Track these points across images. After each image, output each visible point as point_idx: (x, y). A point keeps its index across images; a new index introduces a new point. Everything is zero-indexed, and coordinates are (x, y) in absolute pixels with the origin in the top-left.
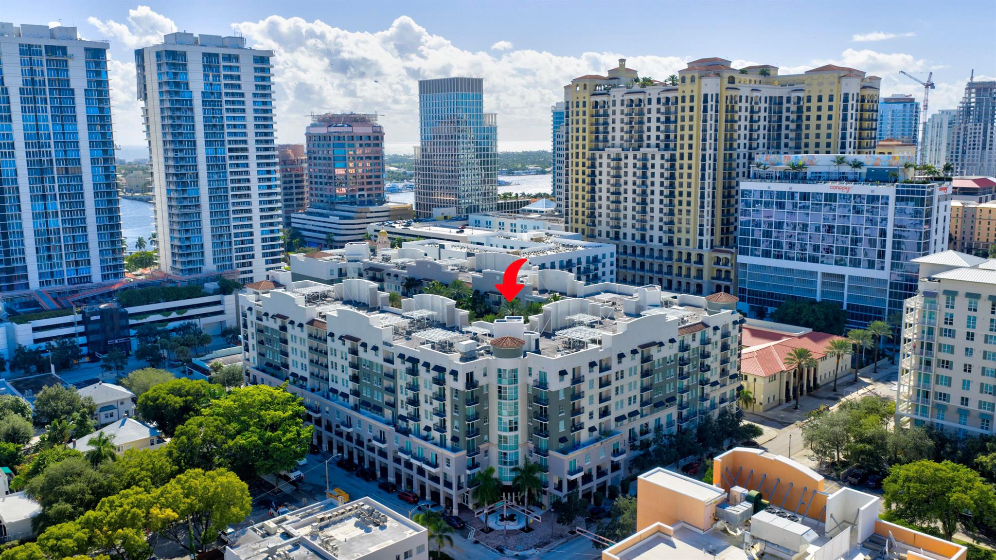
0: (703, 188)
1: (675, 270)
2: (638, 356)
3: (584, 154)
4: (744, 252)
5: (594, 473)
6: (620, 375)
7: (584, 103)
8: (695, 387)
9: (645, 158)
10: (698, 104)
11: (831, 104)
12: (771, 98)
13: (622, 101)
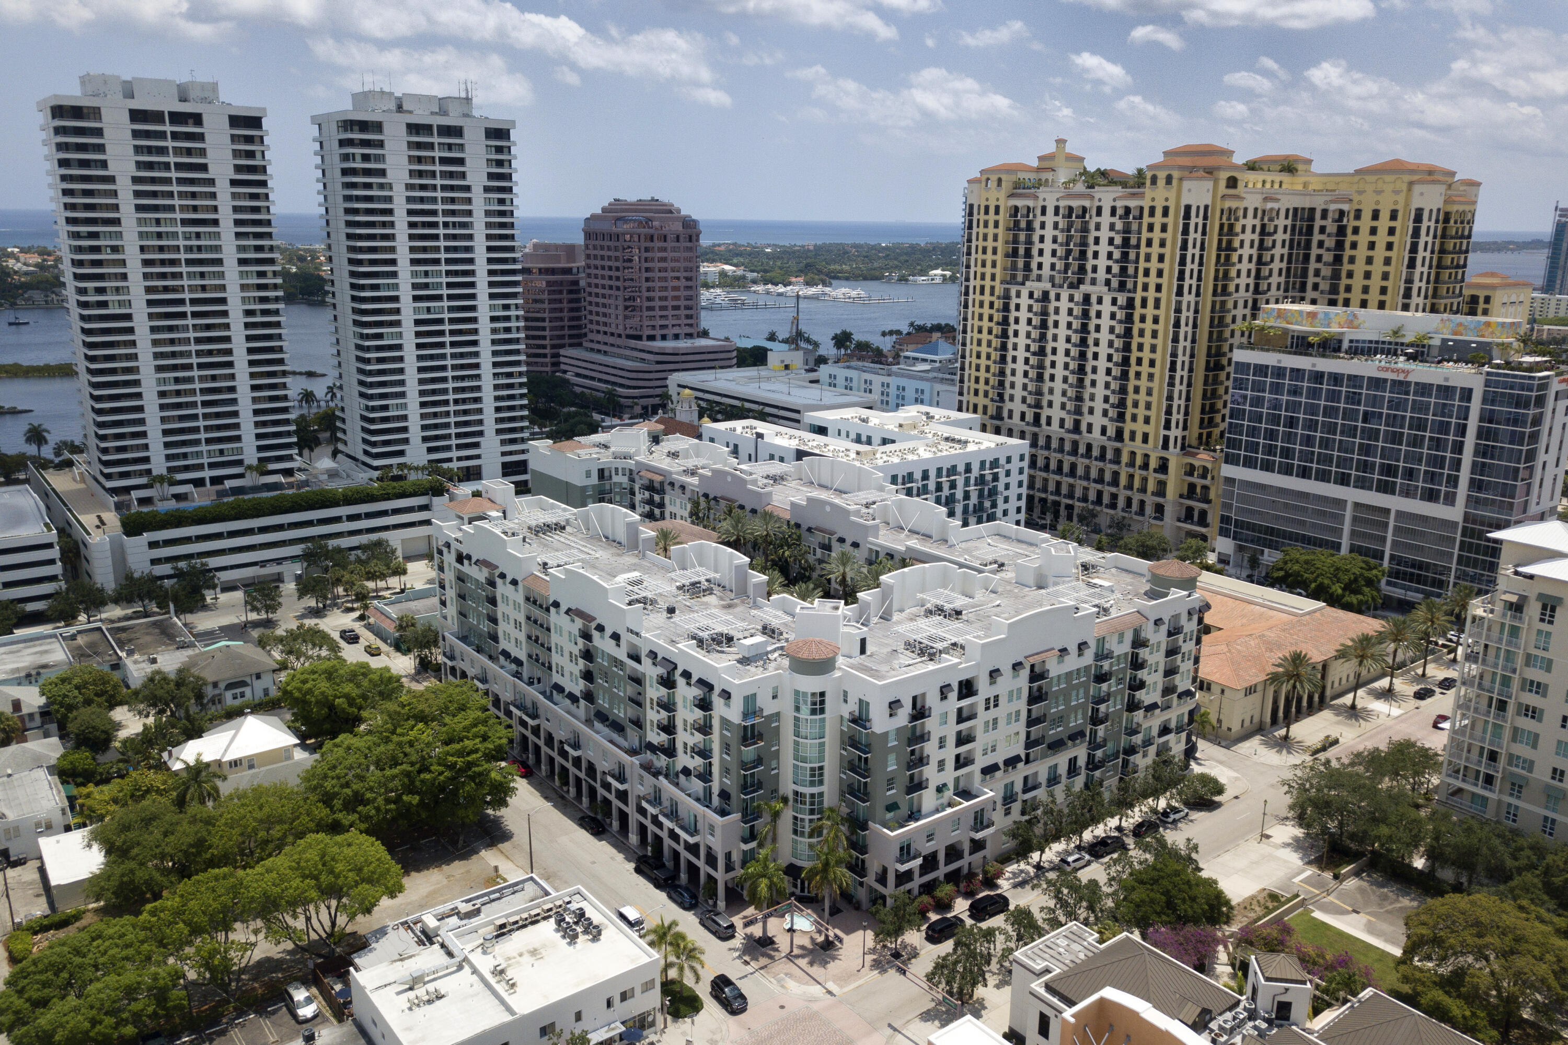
0: (1174, 355)
1: (1123, 480)
2: (1025, 673)
3: (993, 288)
4: (1230, 460)
5: (941, 857)
6: (993, 702)
7: (997, 209)
8: (1118, 713)
9: (1087, 299)
10: (1174, 221)
11: (1393, 224)
12: (1296, 210)
13: (1057, 209)
